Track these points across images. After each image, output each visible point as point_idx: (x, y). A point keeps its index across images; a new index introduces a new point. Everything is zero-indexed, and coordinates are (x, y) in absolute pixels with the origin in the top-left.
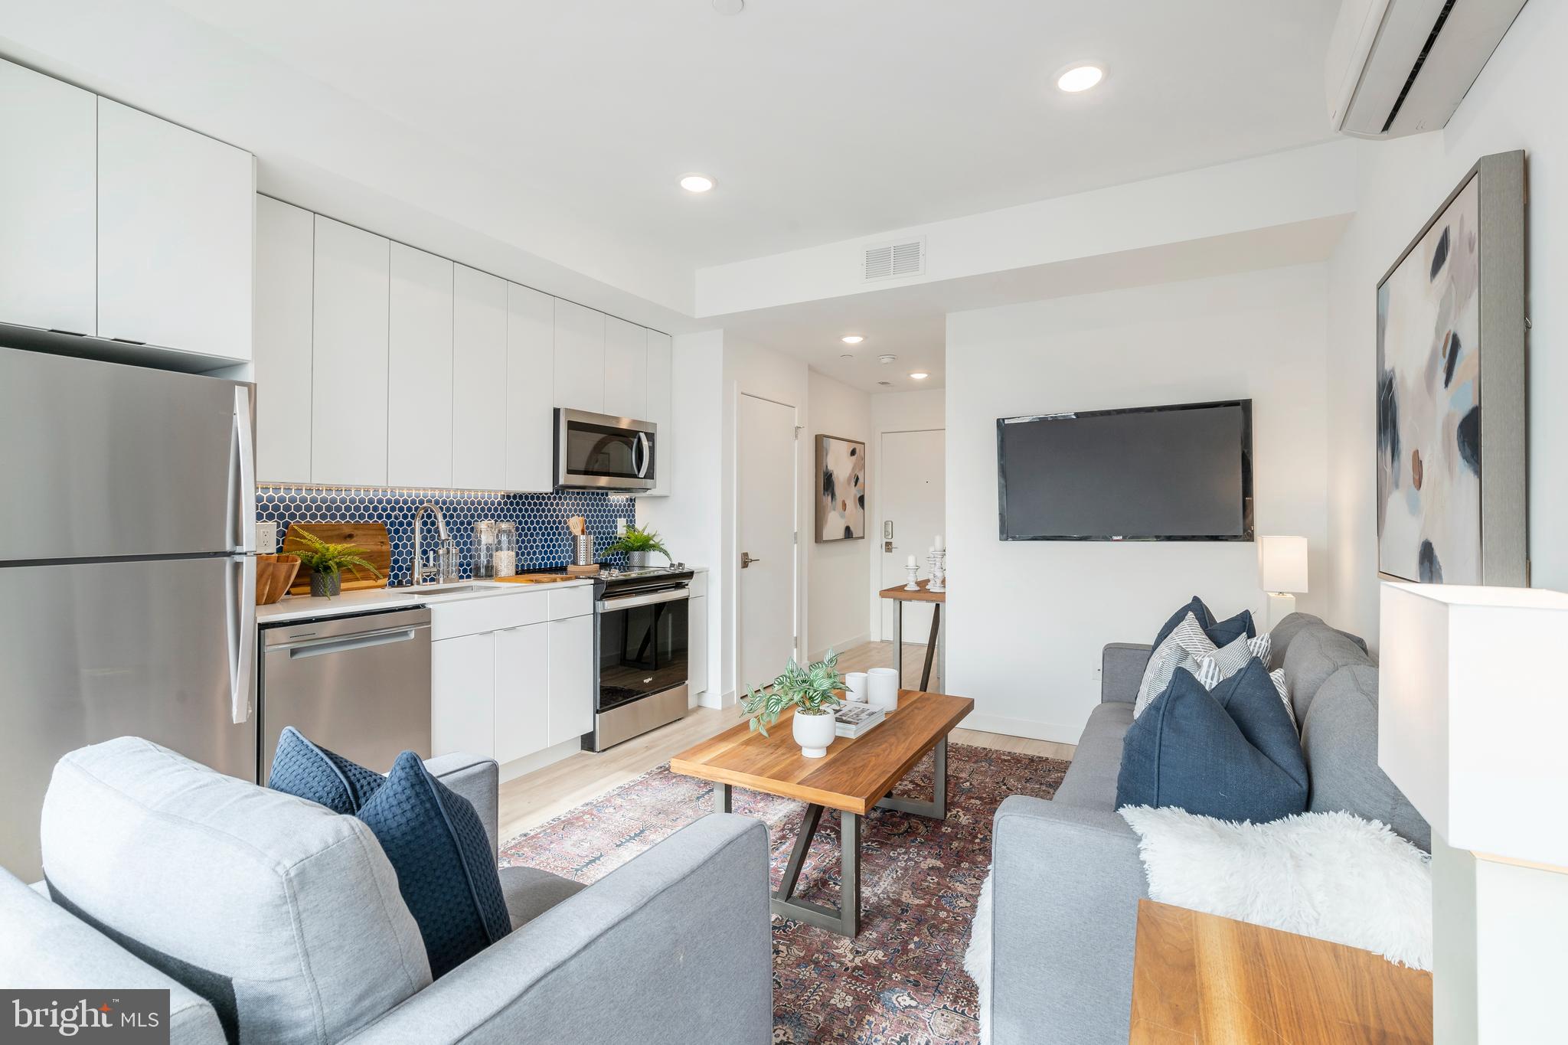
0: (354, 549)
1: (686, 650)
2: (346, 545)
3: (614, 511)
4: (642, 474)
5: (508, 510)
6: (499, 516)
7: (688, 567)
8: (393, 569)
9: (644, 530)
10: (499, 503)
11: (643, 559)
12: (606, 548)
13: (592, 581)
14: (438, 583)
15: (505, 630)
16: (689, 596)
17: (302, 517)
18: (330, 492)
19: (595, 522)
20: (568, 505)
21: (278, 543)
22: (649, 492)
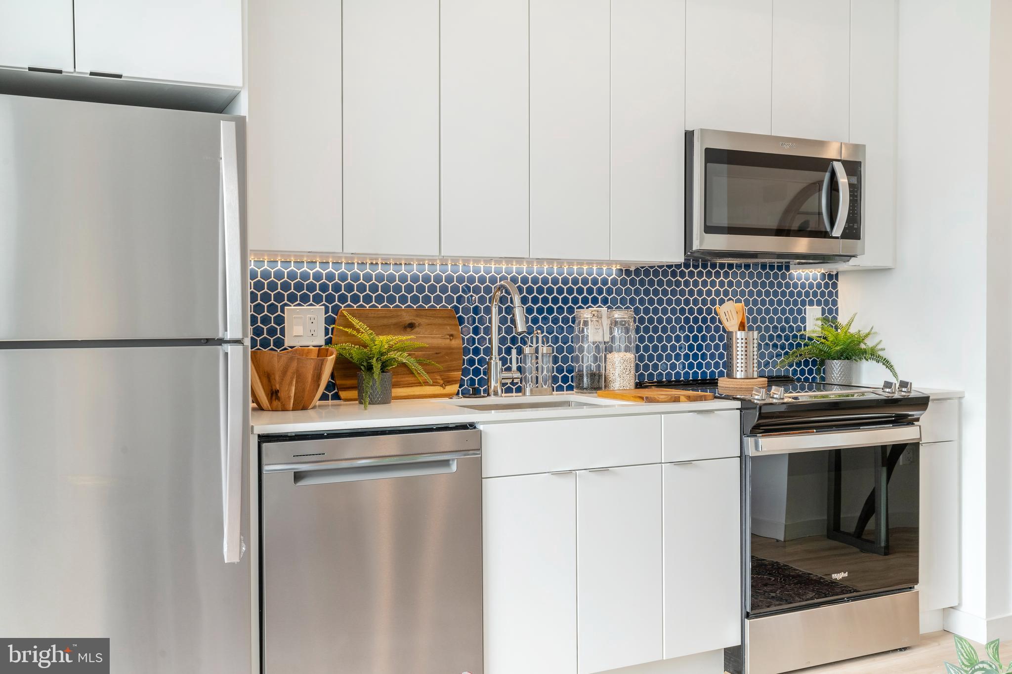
0: (407, 343)
1: (915, 530)
2: (401, 338)
3: (799, 294)
4: (837, 231)
5: (628, 292)
6: (614, 302)
7: (919, 387)
8: (465, 372)
9: (849, 324)
10: (614, 282)
11: (848, 373)
12: (787, 353)
13: (738, 404)
14: (524, 394)
15: (592, 470)
16: (920, 439)
17: (355, 299)
18: (386, 267)
19: (767, 311)
20: (722, 284)
21: (327, 333)
22: (853, 261)
